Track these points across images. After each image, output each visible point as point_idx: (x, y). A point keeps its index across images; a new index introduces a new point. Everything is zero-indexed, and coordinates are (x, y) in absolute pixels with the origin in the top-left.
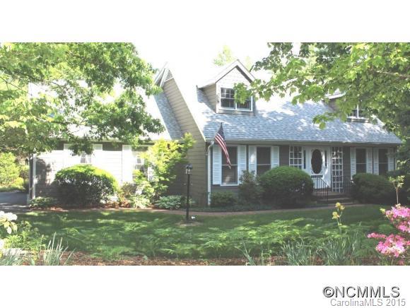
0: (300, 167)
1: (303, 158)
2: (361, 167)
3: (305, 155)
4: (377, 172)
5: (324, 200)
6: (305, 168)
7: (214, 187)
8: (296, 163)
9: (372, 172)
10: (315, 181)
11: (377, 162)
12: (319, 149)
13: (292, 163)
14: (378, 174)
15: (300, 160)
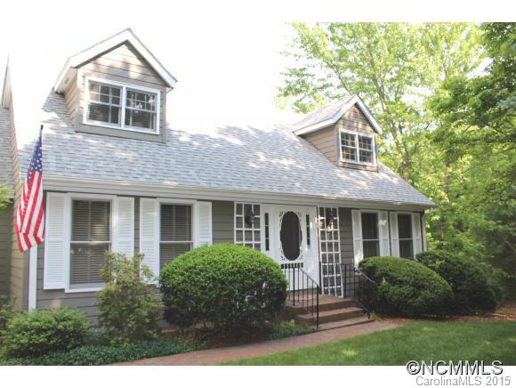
0: (258, 246)
1: (262, 229)
2: (371, 248)
3: (267, 222)
4: (396, 253)
5: (308, 316)
6: (267, 249)
7: (46, 295)
8: (249, 239)
9: (388, 254)
10: (288, 275)
11: (396, 237)
12: (295, 210)
13: (240, 239)
14: (398, 256)
15: (258, 233)
